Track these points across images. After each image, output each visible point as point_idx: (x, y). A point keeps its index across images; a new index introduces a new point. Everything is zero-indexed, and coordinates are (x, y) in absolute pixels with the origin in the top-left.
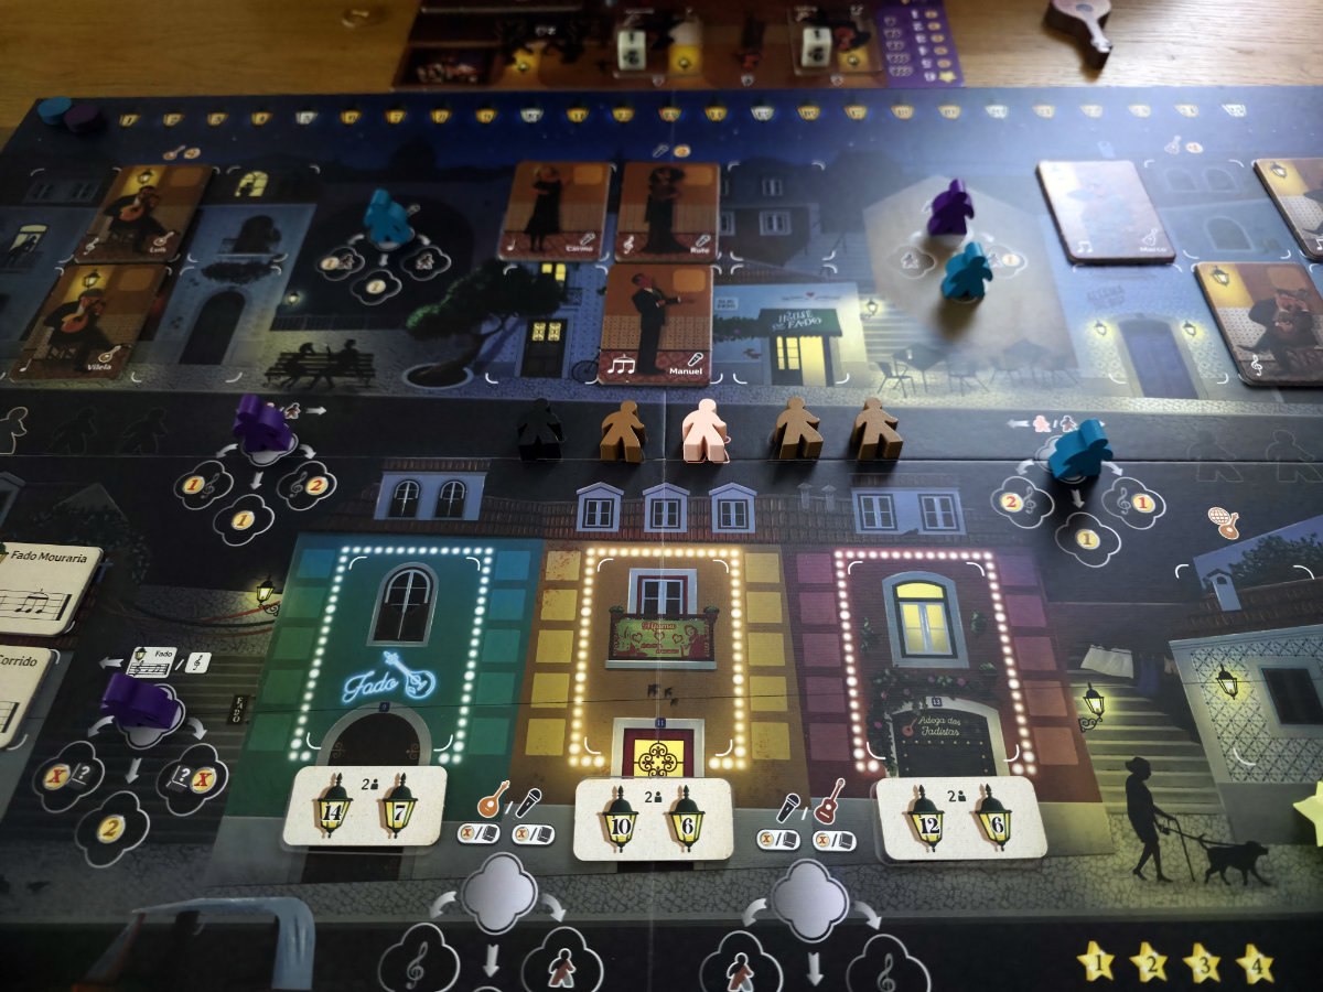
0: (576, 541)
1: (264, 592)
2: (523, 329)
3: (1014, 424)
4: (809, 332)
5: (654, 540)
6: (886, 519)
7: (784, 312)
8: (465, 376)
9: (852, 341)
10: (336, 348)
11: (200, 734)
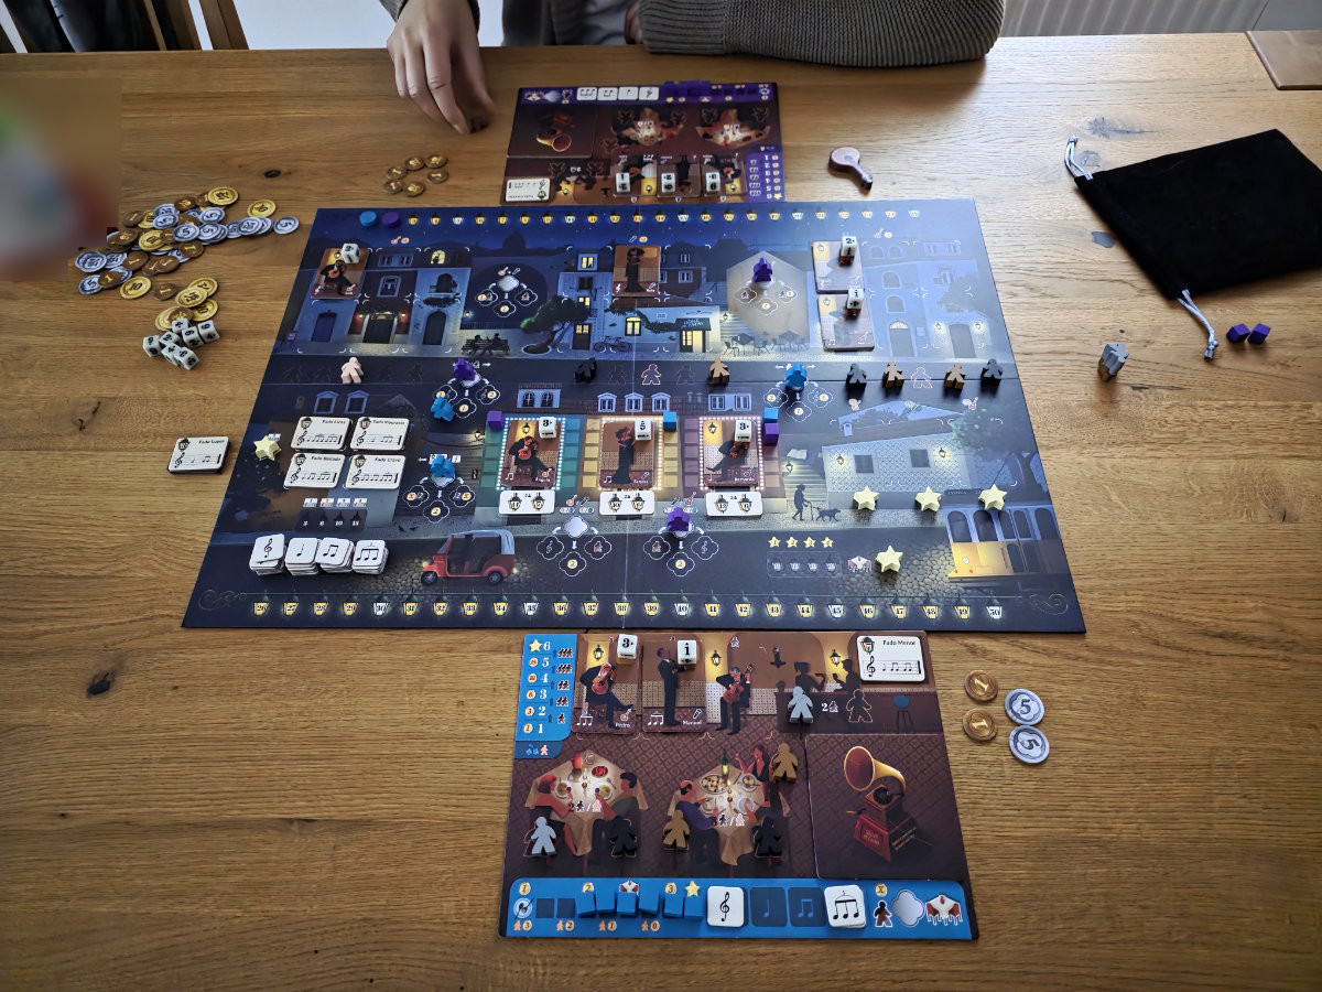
0: (596, 415)
1: (477, 434)
2: (572, 328)
3: (777, 367)
4: (697, 329)
5: (629, 414)
6: (720, 406)
7: (686, 320)
8: (548, 349)
9: (714, 335)
10: (491, 337)
11: (462, 482)
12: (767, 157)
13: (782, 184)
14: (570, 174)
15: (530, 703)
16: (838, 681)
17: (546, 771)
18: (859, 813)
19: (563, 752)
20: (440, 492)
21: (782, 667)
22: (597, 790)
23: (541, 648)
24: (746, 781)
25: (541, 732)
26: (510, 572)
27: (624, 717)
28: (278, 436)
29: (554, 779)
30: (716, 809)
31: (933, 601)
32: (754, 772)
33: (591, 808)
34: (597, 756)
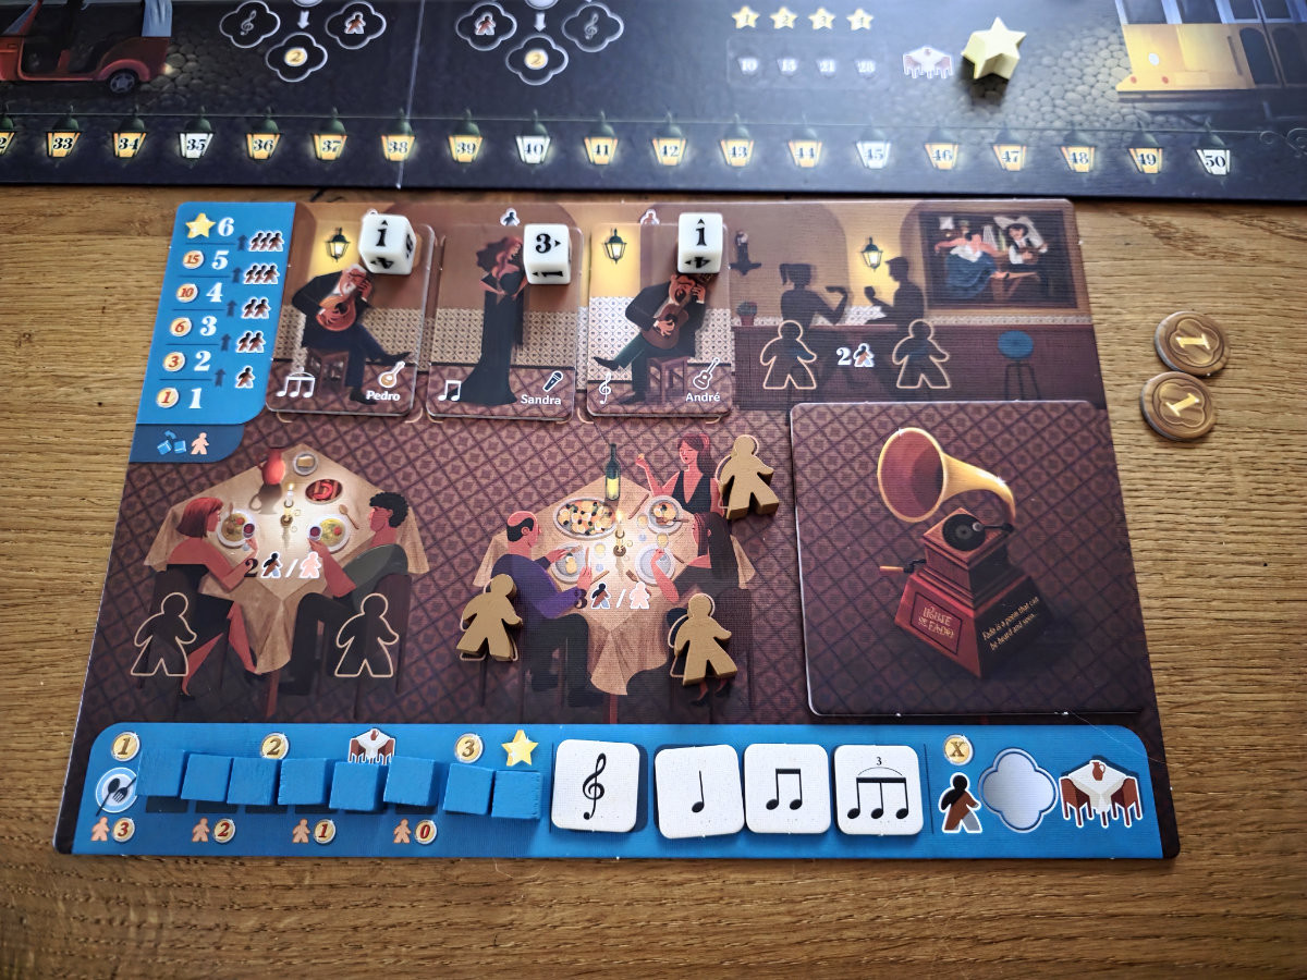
15: (176, 344)
16: (876, 302)
17: (201, 489)
18: (909, 571)
19: (242, 448)
21: (751, 273)
22: (315, 531)
23: (213, 230)
24: (658, 511)
25: (195, 404)
26: (156, 71)
27: (389, 378)
29: (218, 506)
30: (586, 573)
31: (1083, 136)
32: (678, 493)
33: (297, 571)
34: (318, 456)
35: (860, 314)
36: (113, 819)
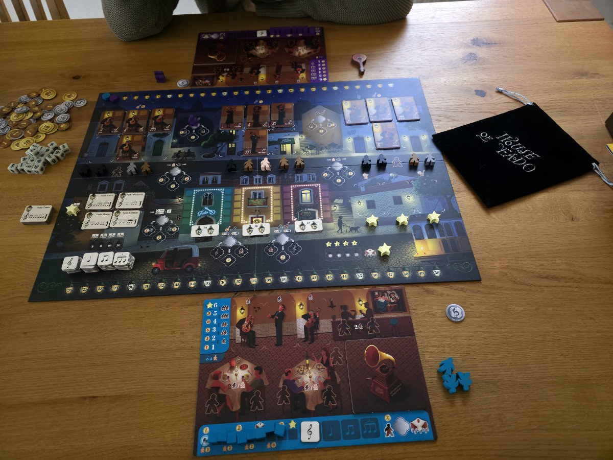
0: (240, 187)
1: (180, 199)
2: (227, 145)
3: (328, 160)
4: (288, 143)
5: (256, 186)
6: (301, 179)
7: (283, 139)
8: (215, 156)
9: (297, 145)
10: (186, 151)
11: (172, 222)
12: (319, 61)
13: (327, 74)
14: (224, 72)
15: (207, 334)
16: (362, 313)
17: (216, 369)
18: (373, 379)
19: (225, 358)
20: (161, 228)
21: (334, 308)
22: (243, 377)
23: (213, 306)
24: (318, 367)
25: (213, 349)
26: (197, 266)
28: (79, 204)
29: (221, 372)
30: (303, 382)
31: (406, 269)
32: (322, 362)
33: (240, 386)
34: (242, 359)
35: (359, 316)
36: (205, 447)
